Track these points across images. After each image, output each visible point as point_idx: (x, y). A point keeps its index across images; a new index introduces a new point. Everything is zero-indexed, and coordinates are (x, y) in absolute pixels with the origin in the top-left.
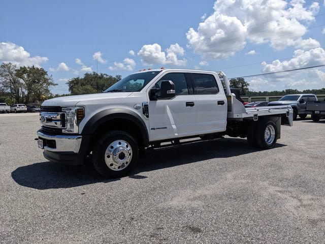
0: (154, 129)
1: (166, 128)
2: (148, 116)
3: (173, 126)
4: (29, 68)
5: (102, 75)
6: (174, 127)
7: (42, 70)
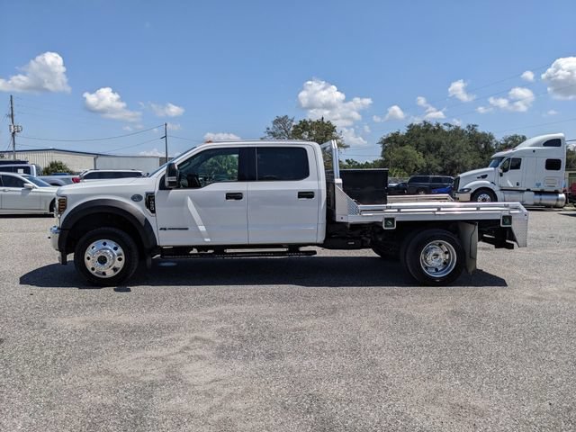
0: (165, 229)
1: (187, 229)
2: (153, 212)
3: (200, 227)
4: (310, 121)
5: (438, 125)
6: (202, 228)
7: (329, 124)
